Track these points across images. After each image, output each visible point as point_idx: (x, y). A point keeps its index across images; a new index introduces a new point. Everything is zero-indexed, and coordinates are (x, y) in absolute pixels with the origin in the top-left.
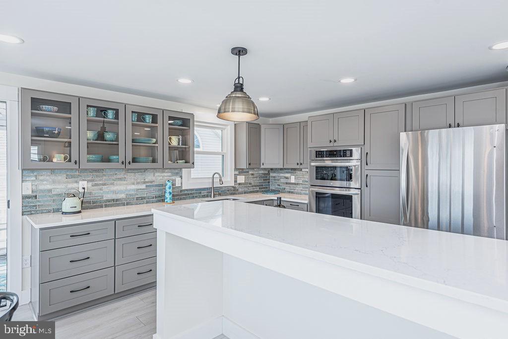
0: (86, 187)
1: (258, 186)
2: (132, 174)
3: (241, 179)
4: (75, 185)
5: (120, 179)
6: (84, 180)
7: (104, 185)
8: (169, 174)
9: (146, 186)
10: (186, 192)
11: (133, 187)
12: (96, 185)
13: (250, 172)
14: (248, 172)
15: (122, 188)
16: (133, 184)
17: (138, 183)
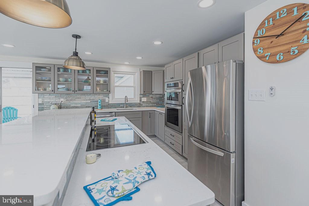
0: (63, 101)
1: (155, 103)
2: (84, 96)
3: (144, 99)
4: (59, 100)
5: (78, 98)
6: (62, 98)
7: (71, 100)
8: (103, 96)
9: (91, 101)
10: (111, 105)
11: (84, 102)
12: (68, 100)
13: (150, 96)
14: (149, 96)
15: (79, 102)
16: (84, 100)
17: (86, 100)
